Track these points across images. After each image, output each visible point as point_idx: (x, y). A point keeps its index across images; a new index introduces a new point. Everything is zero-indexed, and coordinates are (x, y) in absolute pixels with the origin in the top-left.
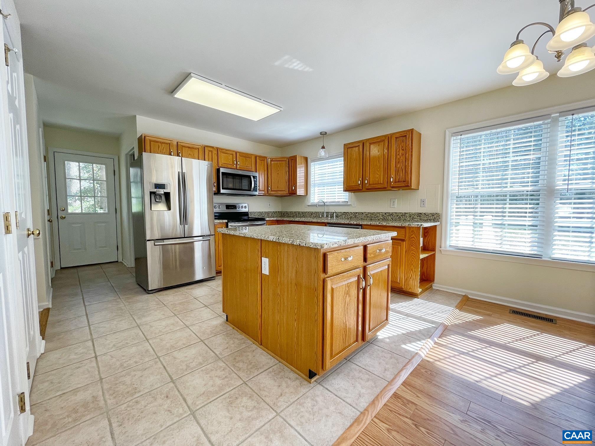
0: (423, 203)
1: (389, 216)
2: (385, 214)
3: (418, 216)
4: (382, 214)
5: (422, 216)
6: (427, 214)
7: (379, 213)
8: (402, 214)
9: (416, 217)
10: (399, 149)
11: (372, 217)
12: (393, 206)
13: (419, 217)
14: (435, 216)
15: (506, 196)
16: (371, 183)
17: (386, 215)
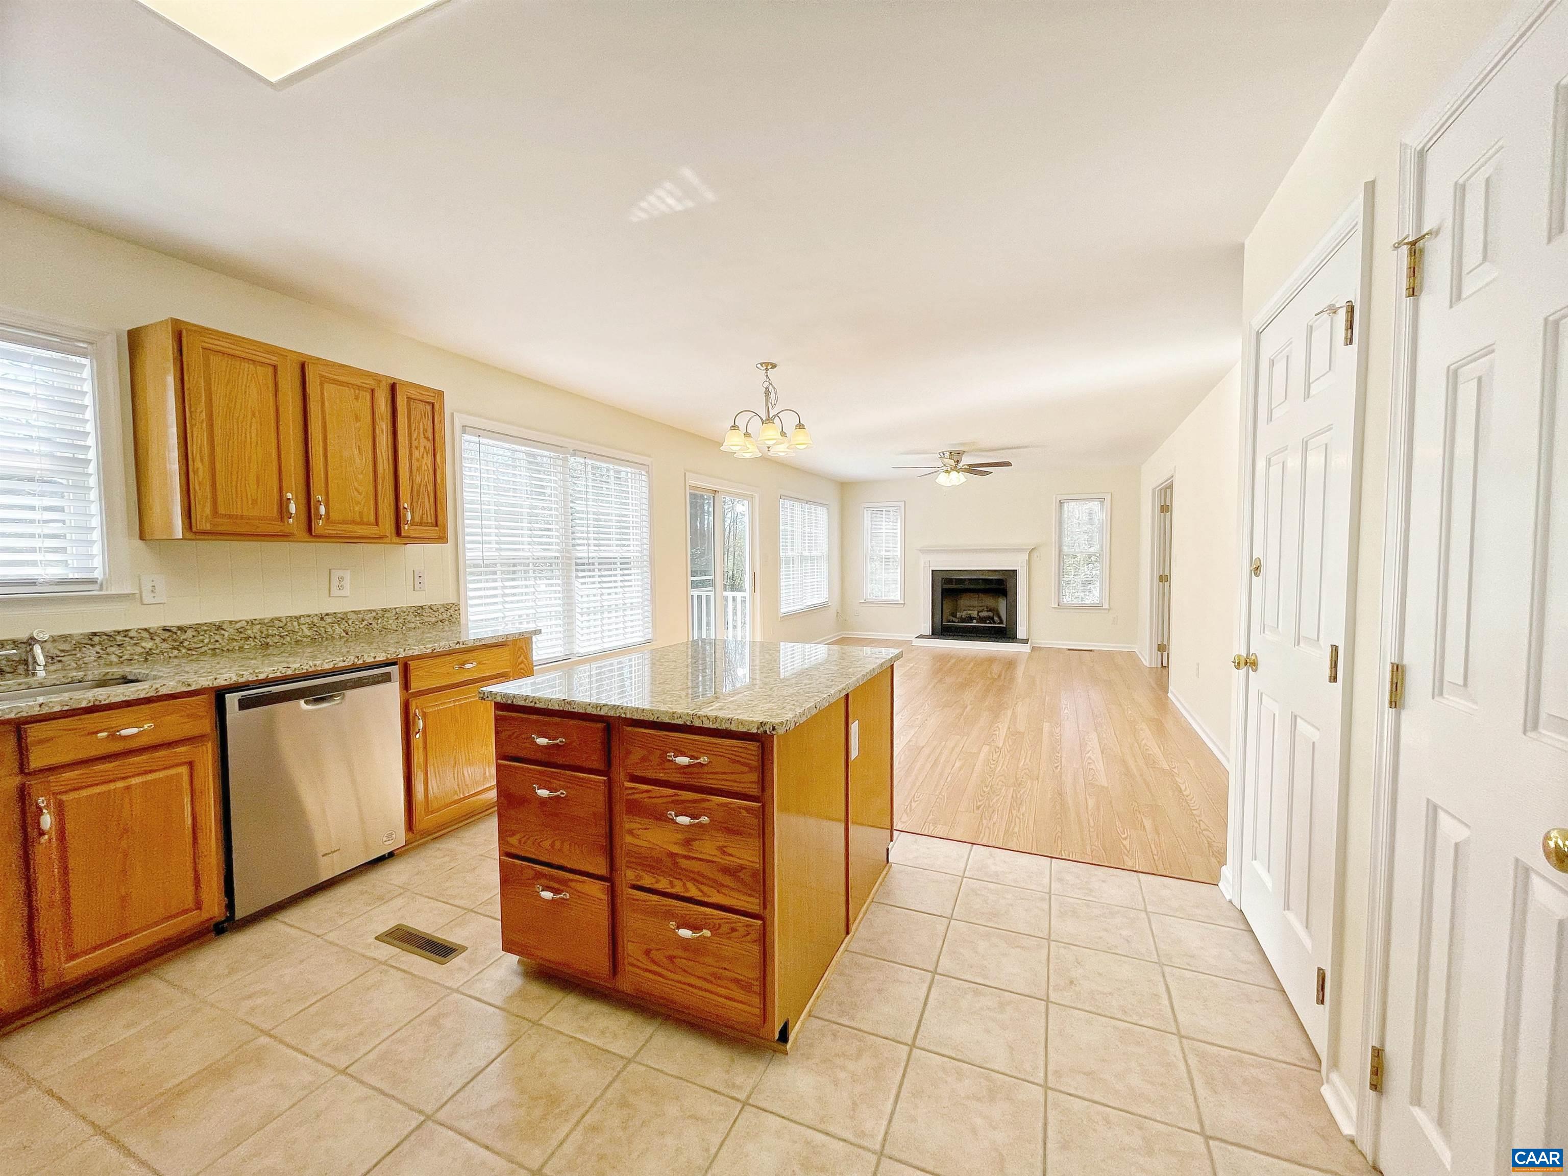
0: (420, 580)
1: (336, 626)
2: (322, 619)
3: (416, 616)
4: (308, 620)
5: (424, 614)
6: (435, 609)
7: (298, 618)
8: (374, 614)
9: (411, 618)
10: (419, 433)
11: (267, 636)
12: (341, 593)
13: (418, 618)
14: (452, 611)
15: (528, 565)
16: (334, 516)
17: (323, 624)
